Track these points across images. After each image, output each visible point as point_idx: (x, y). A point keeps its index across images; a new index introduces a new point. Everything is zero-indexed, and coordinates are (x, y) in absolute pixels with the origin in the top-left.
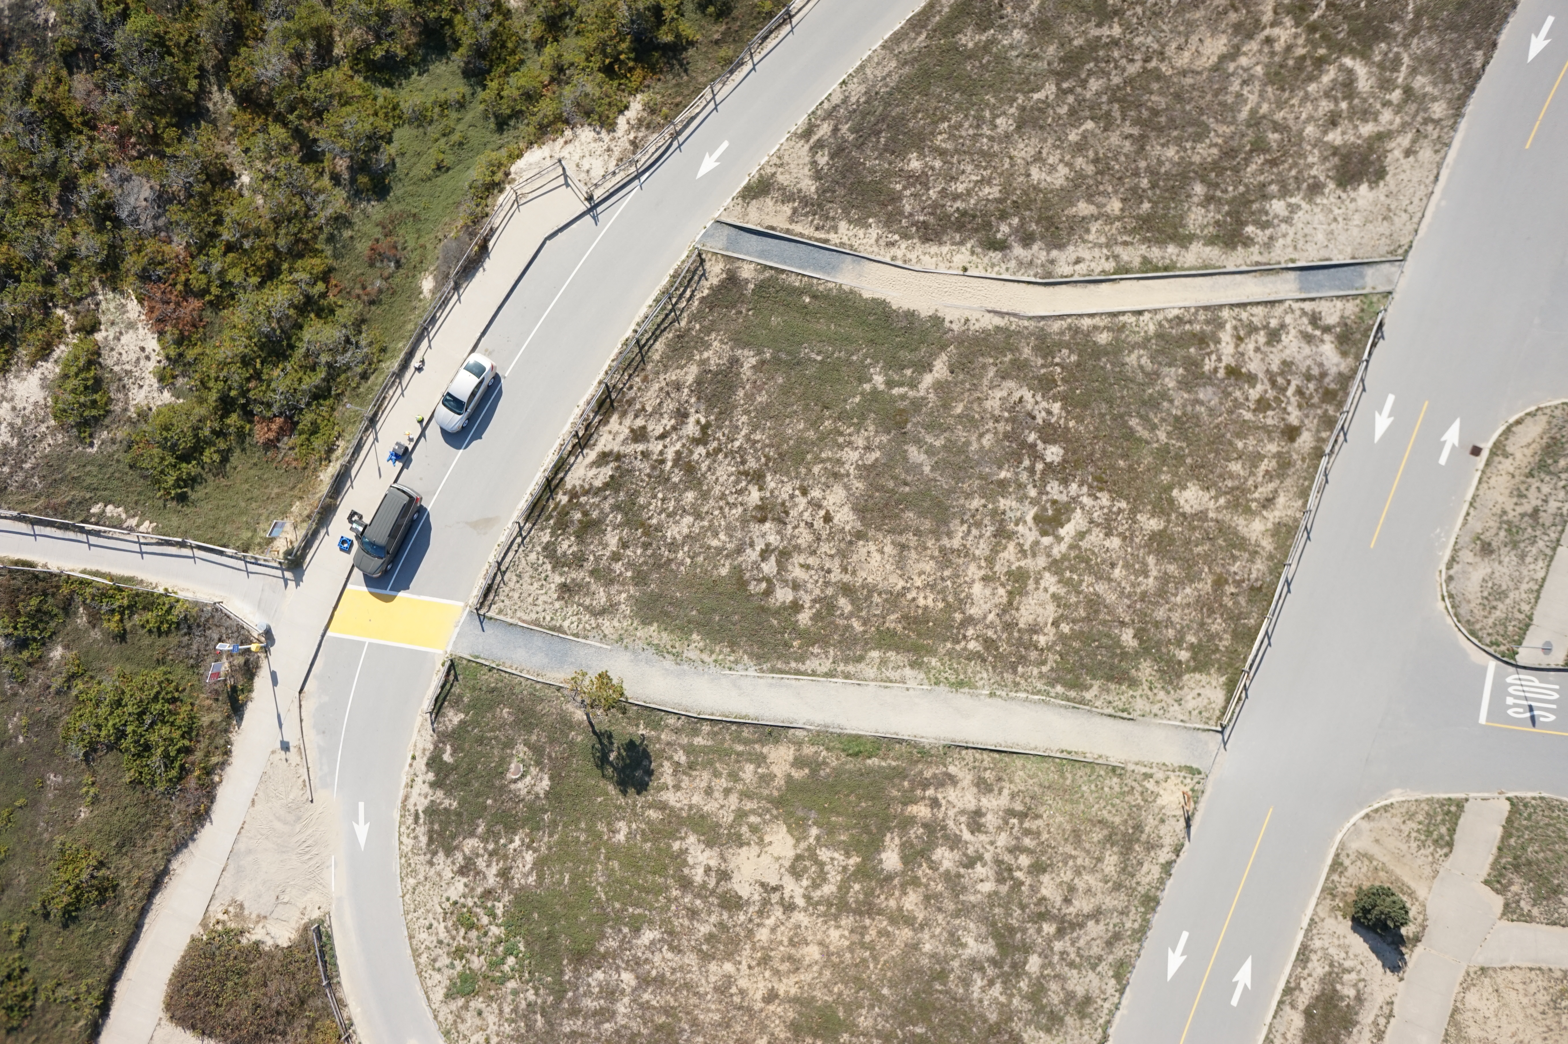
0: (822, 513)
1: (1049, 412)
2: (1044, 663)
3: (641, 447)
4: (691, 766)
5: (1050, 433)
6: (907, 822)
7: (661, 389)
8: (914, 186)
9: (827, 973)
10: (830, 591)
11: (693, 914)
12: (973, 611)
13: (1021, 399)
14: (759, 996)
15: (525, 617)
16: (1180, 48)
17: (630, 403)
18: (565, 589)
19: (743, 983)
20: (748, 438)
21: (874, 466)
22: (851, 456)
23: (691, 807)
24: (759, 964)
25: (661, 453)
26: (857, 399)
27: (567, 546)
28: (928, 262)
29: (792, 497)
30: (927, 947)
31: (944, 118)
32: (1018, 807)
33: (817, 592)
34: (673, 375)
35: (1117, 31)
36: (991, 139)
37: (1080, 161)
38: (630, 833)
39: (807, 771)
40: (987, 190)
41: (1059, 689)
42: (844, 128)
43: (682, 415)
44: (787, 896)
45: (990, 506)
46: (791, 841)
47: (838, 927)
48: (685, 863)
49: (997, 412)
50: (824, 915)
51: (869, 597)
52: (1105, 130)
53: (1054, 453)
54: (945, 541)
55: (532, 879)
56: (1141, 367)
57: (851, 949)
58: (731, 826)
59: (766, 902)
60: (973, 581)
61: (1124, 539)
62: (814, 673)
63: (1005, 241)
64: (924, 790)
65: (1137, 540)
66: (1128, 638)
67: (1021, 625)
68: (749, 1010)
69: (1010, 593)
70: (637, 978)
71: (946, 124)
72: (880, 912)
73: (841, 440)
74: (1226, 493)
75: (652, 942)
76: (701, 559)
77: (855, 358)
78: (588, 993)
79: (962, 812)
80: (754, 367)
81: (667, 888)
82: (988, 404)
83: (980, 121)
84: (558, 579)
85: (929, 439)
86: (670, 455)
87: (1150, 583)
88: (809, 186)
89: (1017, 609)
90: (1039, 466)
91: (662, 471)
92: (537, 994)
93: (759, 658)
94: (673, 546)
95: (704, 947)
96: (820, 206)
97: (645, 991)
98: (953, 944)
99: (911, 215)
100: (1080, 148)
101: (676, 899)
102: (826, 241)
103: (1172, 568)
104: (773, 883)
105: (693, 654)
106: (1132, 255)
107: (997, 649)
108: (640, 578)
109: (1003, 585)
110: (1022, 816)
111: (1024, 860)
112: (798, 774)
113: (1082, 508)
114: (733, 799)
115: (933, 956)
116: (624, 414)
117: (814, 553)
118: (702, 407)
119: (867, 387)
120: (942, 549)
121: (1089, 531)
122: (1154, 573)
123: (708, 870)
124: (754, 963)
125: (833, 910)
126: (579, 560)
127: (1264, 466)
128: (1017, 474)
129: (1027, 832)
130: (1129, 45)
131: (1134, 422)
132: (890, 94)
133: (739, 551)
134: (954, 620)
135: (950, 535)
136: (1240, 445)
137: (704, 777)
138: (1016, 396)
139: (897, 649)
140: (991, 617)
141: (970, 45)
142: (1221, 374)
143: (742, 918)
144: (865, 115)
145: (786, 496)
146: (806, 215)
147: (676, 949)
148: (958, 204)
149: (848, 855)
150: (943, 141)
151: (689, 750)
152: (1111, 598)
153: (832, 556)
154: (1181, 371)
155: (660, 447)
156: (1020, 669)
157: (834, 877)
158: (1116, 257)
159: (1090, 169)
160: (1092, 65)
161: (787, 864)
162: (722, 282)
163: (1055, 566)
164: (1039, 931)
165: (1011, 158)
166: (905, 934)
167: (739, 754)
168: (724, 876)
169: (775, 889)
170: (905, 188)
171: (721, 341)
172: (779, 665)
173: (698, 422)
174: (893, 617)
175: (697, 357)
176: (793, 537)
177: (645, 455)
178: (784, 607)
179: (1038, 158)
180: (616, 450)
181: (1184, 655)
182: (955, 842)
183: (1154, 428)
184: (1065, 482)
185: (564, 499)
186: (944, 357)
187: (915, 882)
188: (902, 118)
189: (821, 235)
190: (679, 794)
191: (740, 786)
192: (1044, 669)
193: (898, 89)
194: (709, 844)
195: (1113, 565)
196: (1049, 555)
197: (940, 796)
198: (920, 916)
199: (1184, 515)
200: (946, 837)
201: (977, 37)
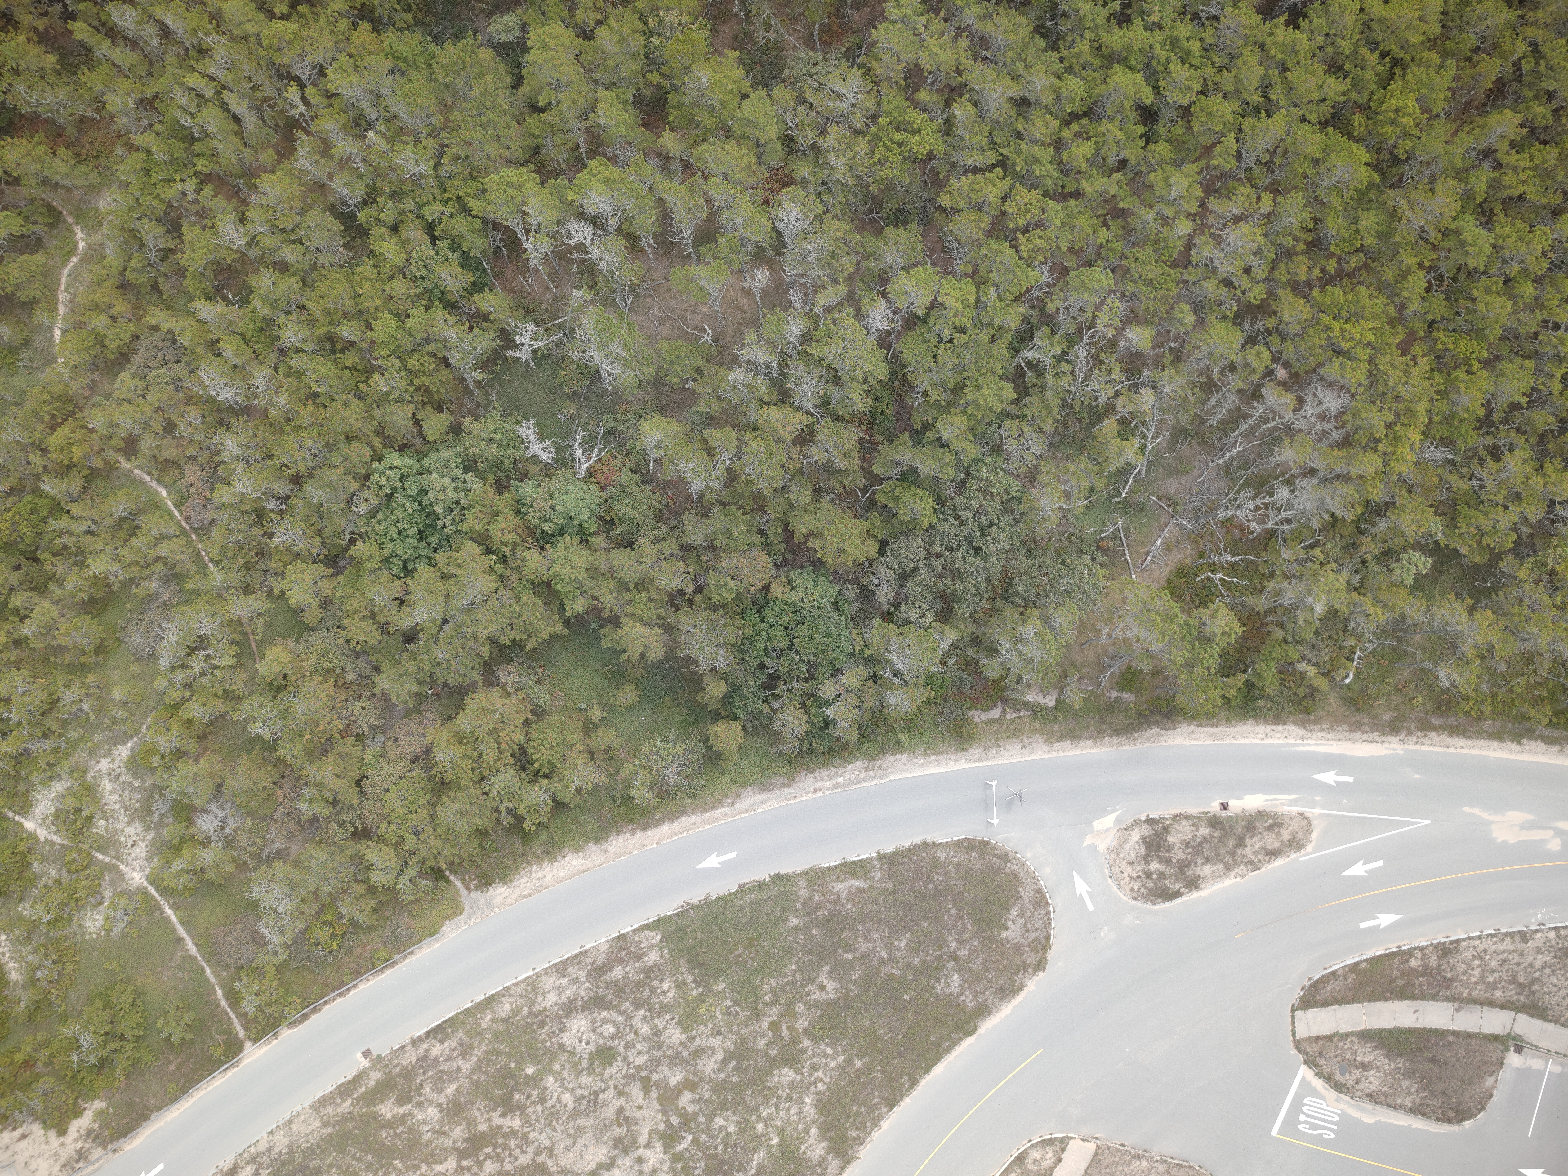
16: (567, 1149)
35: (517, 1123)
130: (525, 1137)
132: (310, 1149)
141: (389, 1116)
144: (284, 1164)
160: (490, 1149)
193: (319, 1146)
201: (395, 1110)
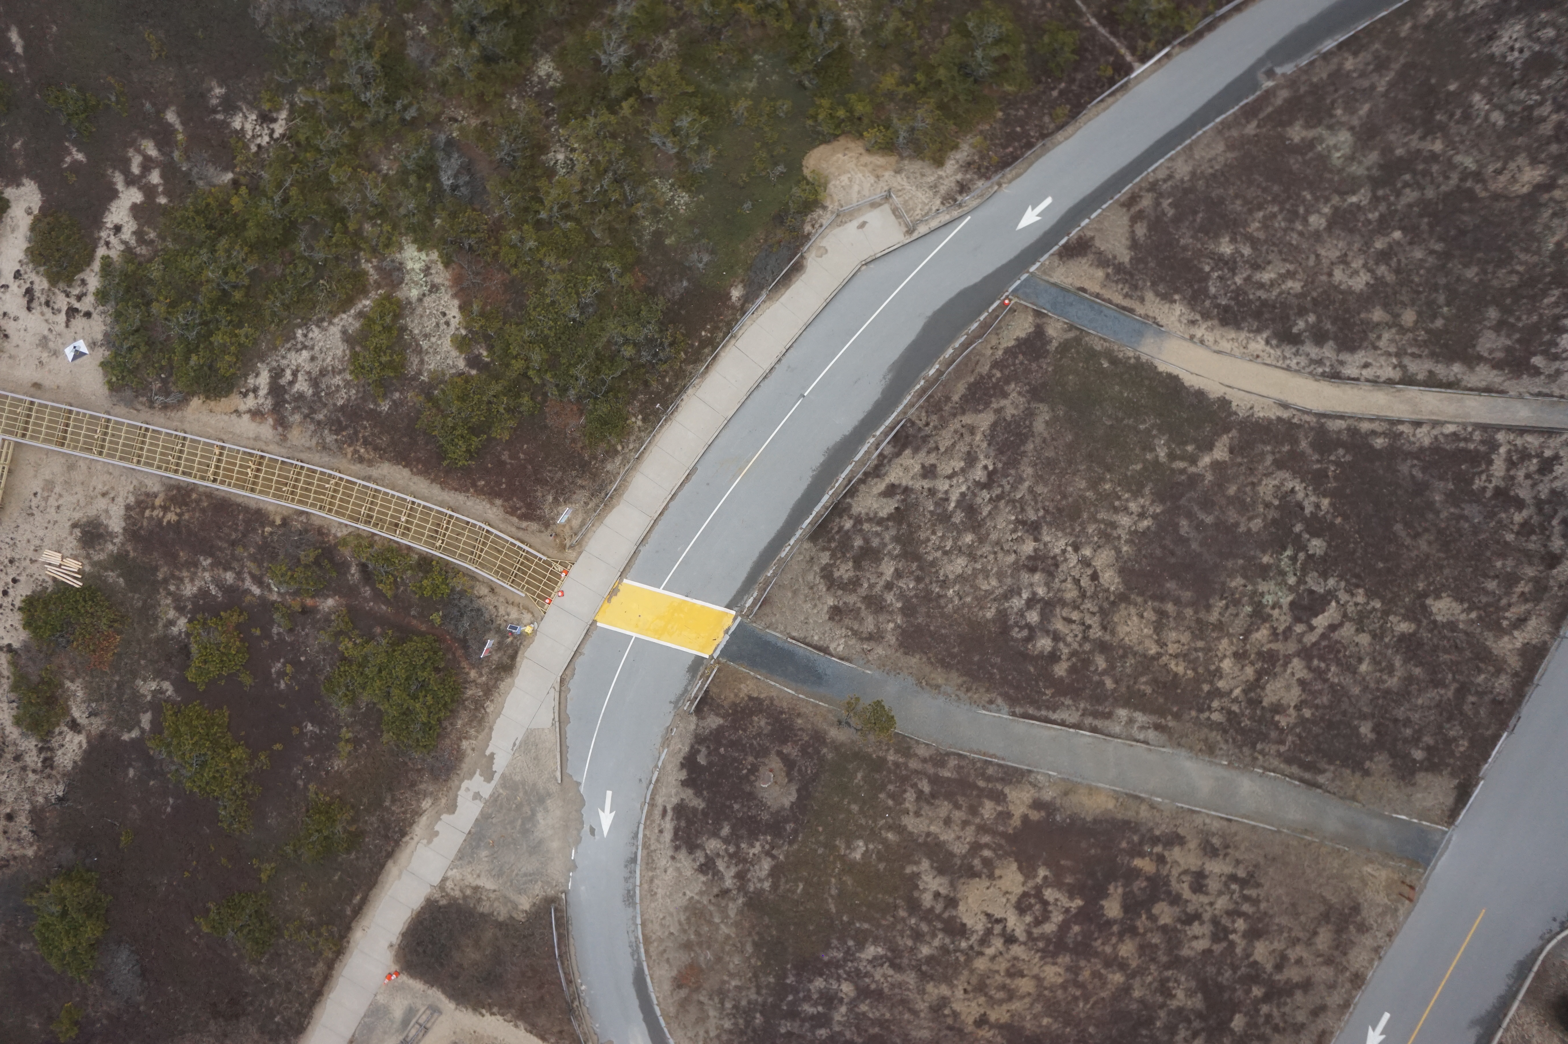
0: (1090, 572)
1: (1318, 506)
2: (1282, 742)
3: (927, 484)
4: (933, 795)
5: (1316, 526)
6: (1134, 874)
7: (956, 432)
8: (1221, 269)
9: (1038, 1007)
10: (1087, 647)
11: (918, 936)
12: (1221, 684)
13: (1293, 490)
14: (970, 1020)
15: (794, 634)
16: (1497, 172)
17: (925, 439)
18: (836, 613)
19: (957, 1007)
20: (1031, 490)
21: (1144, 533)
22: (1125, 521)
23: (928, 834)
24: (974, 990)
25: (946, 492)
26: (1139, 467)
27: (845, 571)
28: (1225, 345)
29: (1064, 551)
30: (1137, 994)
31: (1260, 207)
32: (1241, 873)
33: (1075, 646)
34: (968, 419)
36: (1301, 234)
37: (1382, 270)
38: (867, 851)
39: (1043, 814)
40: (1290, 284)
41: (1295, 769)
42: (1166, 203)
43: (971, 459)
44: (1009, 930)
45: (1250, 588)
46: (1020, 878)
47: (1055, 964)
48: (916, 887)
49: (1268, 498)
50: (1042, 951)
51: (1124, 656)
52: (1411, 243)
53: (1317, 546)
54: (1202, 615)
55: (767, 885)
56: (1413, 477)
57: (1064, 986)
58: (964, 857)
59: (989, 932)
60: (1225, 656)
61: (1374, 636)
62: (1063, 723)
63: (1299, 335)
64: (1153, 846)
65: (1387, 640)
66: (1365, 729)
67: (1265, 704)
68: (960, 1031)
69: (1259, 674)
70: (857, 988)
71: (1260, 214)
72: (1096, 954)
73: (1117, 503)
74: (1479, 608)
75: (875, 958)
76: (968, 599)
77: (1142, 427)
78: (808, 998)
79: (1186, 872)
80: (1047, 423)
81: (896, 907)
82: (1261, 489)
83: (1293, 216)
84: (831, 602)
85: (1202, 516)
86: (954, 497)
87: (1393, 682)
88: (1125, 256)
89: (1263, 688)
90: (1302, 556)
91: (945, 510)
92: (758, 993)
93: (1012, 701)
94: (944, 583)
95: (924, 968)
96: (1132, 275)
97: (863, 1002)
98: (1162, 994)
99: (1215, 297)
100: (1384, 256)
101: (903, 919)
102: (1131, 311)
103: (1417, 671)
104: (998, 915)
105: (949, 689)
106: (1419, 368)
107: (1239, 723)
108: (908, 610)
109: (1252, 664)
110: (1244, 883)
111: (1240, 924)
112: (1035, 816)
113: (1338, 602)
114: (970, 830)
115: (1142, 1001)
116: (916, 450)
117: (1076, 607)
118: (992, 454)
119: (1149, 456)
120: (1199, 621)
121: (1341, 624)
122: (1399, 673)
123: (937, 895)
124: (969, 988)
125: (1051, 948)
126: (853, 585)
127: (1519, 589)
128: (1280, 560)
129: (1246, 899)
130: (1448, 162)
131: (1398, 527)
132: (1214, 175)
133: (1006, 597)
134: (1202, 690)
135: (1208, 608)
136: (1499, 564)
137: (944, 808)
138: (1289, 485)
139: (1144, 710)
140: (1237, 692)
141: (1297, 139)
142: (1488, 494)
143: (964, 944)
144: (1186, 191)
145: (1057, 551)
146: (1117, 282)
147: (897, 967)
148: (1261, 293)
149: (1071, 898)
150: (1258, 229)
151: (935, 780)
152: (1356, 690)
153: (1093, 614)
154: (1451, 486)
155: (946, 487)
156: (1259, 746)
157: (1057, 918)
158: (1403, 367)
159: (1390, 278)
160: (1407, 177)
161: (1014, 899)
162: (1029, 334)
163: (1306, 654)
164: (1248, 992)
165: (1318, 256)
166: (1117, 978)
167: (981, 790)
168: (952, 902)
169: (998, 921)
170: (1212, 270)
171: (1019, 393)
172: (1031, 711)
173: (985, 467)
174: (1143, 679)
175: (995, 406)
176: (1059, 590)
177: (932, 492)
178: (1041, 656)
179: (1343, 260)
180: (904, 483)
181: (1418, 755)
182: (1175, 900)
183: (1416, 536)
184: (1325, 575)
185: (848, 524)
186: (1225, 439)
187: (1132, 931)
188: (1221, 201)
189: (1126, 303)
190: (918, 820)
191: (978, 821)
192: (1282, 749)
193: (1223, 174)
194: (941, 871)
195: (1360, 660)
196: (1300, 641)
197: (1166, 853)
198: (1134, 964)
199: (1435, 622)
200: (1169, 893)
201: (1304, 133)
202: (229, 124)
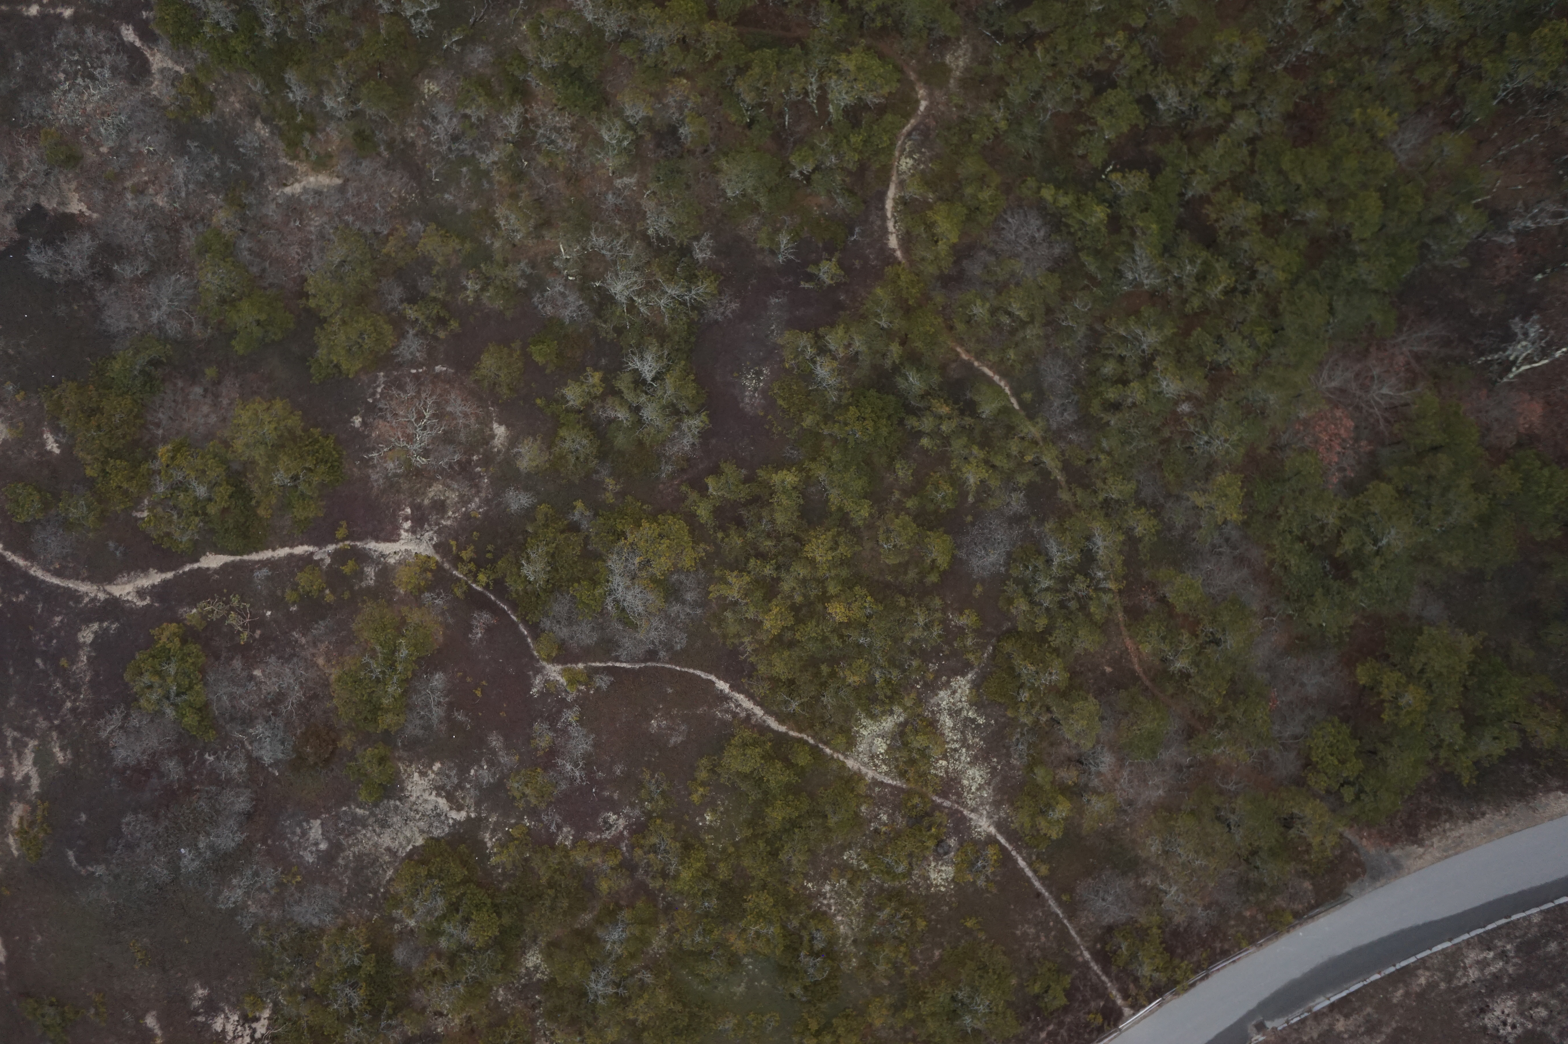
202: (210, 1026)
